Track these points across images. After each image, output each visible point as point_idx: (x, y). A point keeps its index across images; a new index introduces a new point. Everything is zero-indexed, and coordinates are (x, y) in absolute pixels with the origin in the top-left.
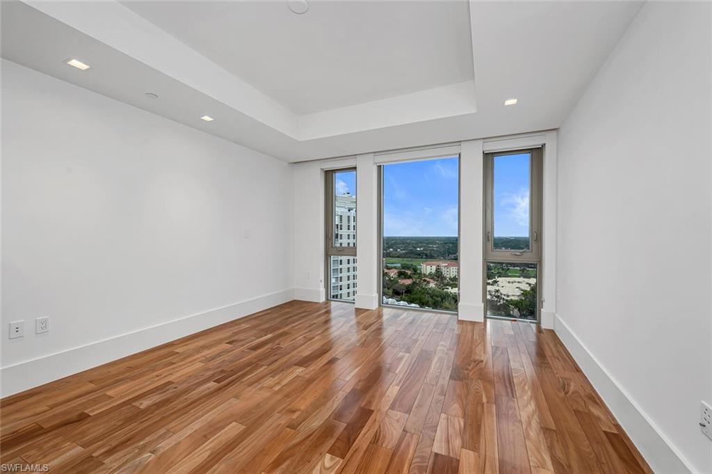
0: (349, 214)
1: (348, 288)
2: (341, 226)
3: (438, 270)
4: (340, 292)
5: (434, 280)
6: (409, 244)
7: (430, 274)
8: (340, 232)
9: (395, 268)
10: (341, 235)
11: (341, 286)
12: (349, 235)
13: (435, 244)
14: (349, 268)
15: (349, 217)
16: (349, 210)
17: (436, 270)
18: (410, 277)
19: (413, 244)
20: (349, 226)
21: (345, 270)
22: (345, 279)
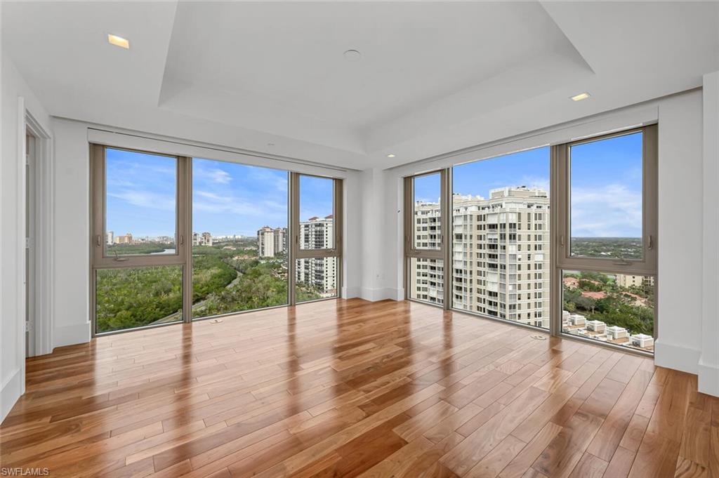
0: (529, 210)
1: (529, 298)
2: (520, 225)
3: (645, 283)
4: (518, 302)
5: (641, 296)
6: (587, 246)
7: (632, 288)
8: (518, 232)
9: (572, 276)
10: (519, 236)
11: (519, 295)
12: (529, 236)
13: (631, 247)
14: (529, 275)
15: (529, 214)
16: (529, 207)
17: (643, 283)
18: (599, 290)
19: (593, 247)
20: (529, 225)
21: (524, 277)
22: (524, 287)
